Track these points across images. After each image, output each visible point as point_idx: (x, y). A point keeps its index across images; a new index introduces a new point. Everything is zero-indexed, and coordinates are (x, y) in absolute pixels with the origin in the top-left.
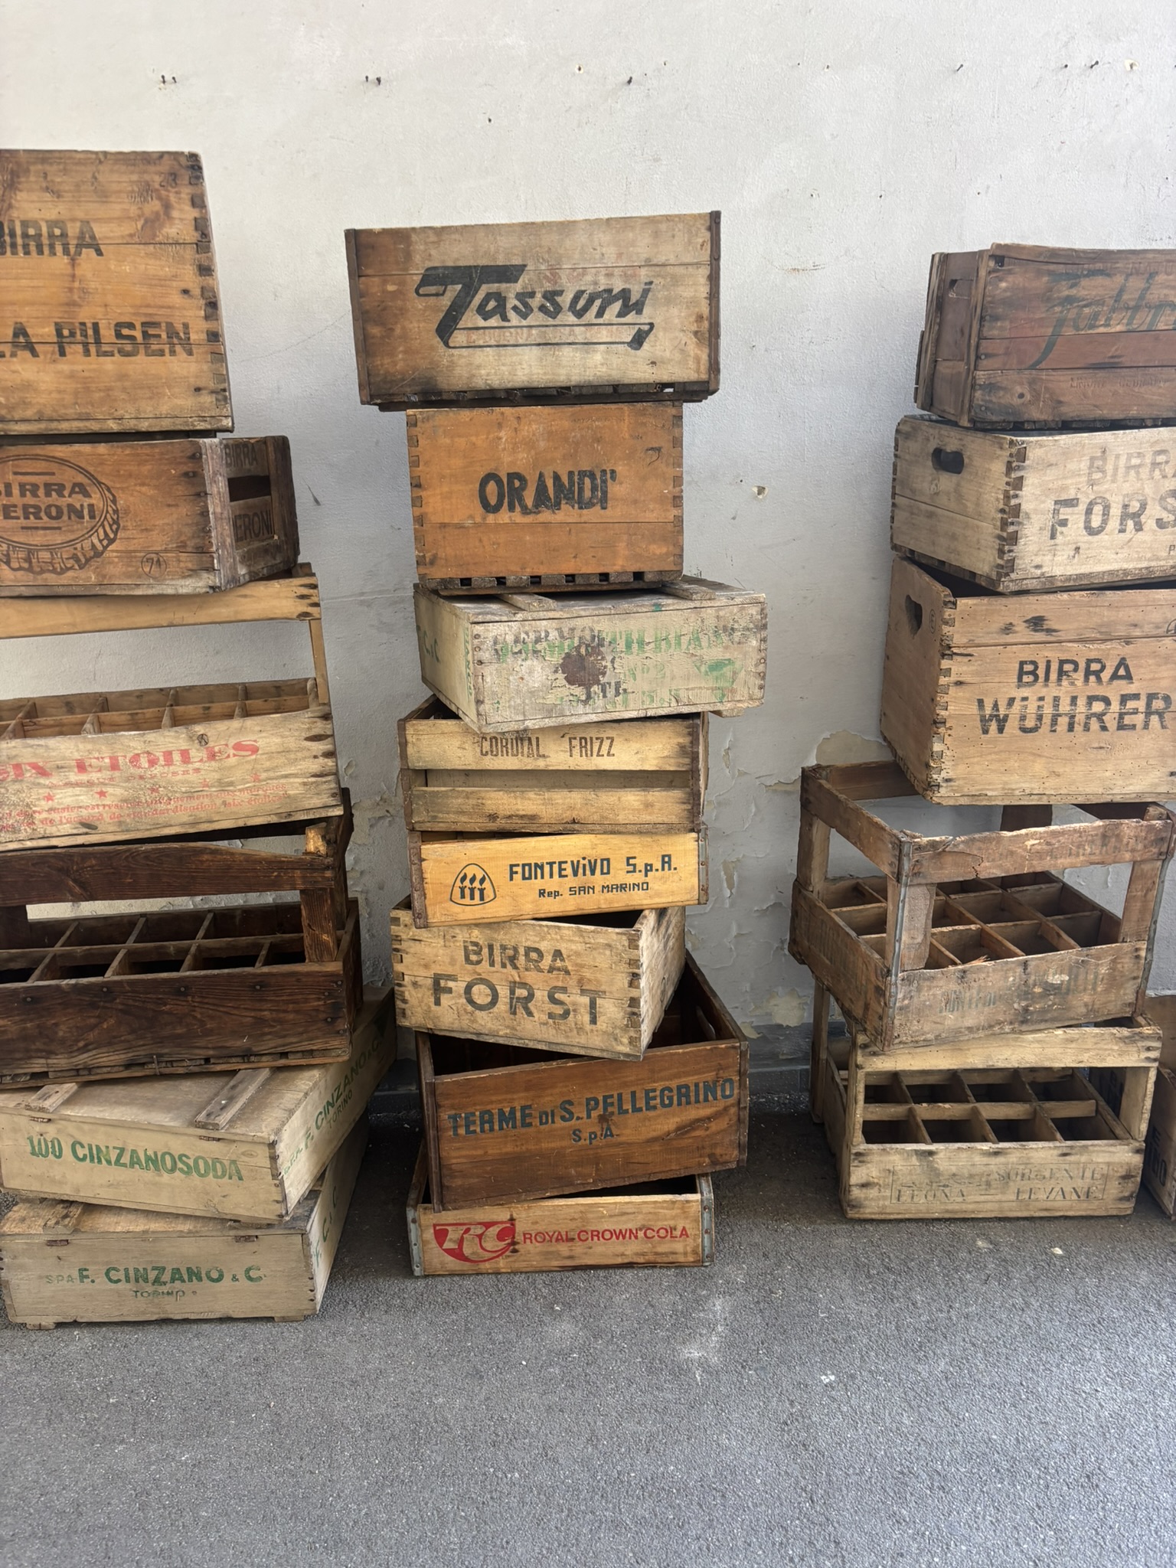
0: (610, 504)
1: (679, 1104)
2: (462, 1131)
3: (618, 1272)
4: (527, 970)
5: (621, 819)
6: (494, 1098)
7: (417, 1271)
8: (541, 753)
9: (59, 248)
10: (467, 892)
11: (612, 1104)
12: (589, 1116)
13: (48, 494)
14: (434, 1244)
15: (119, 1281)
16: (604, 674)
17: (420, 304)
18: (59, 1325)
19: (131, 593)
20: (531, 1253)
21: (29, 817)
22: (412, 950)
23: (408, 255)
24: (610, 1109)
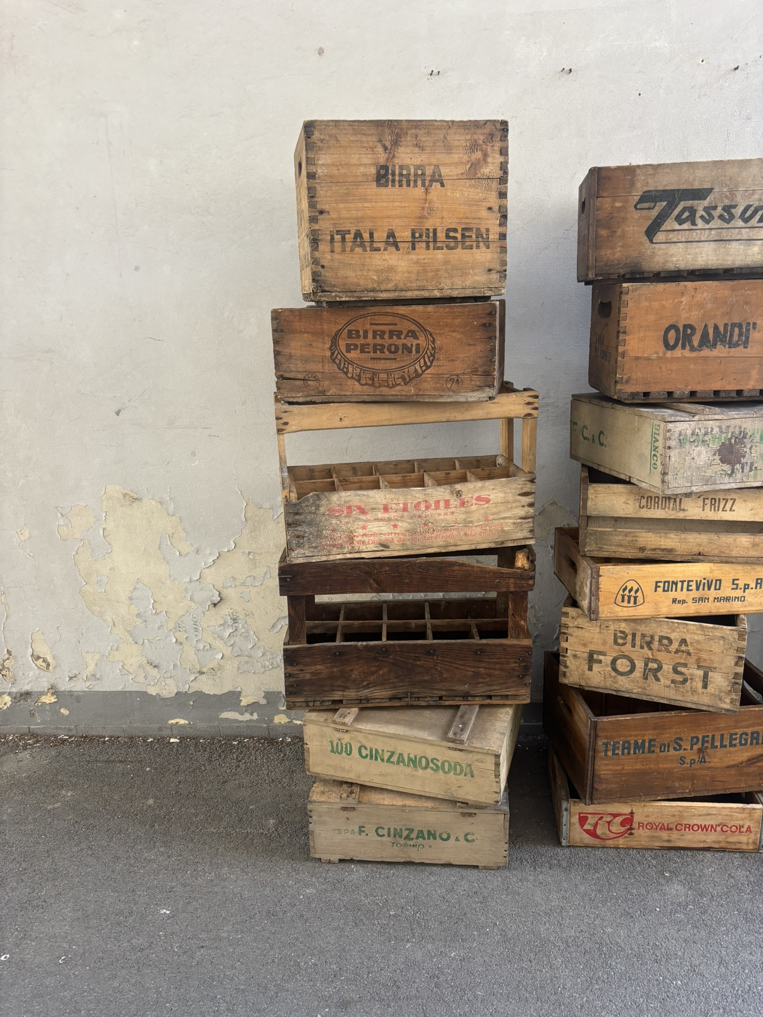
0: (750, 344)
1: (751, 744)
2: (610, 753)
3: (701, 852)
4: (659, 651)
5: (734, 553)
6: (633, 733)
7: (564, 843)
8: (682, 508)
9: (419, 183)
10: (626, 598)
11: (707, 741)
12: (692, 749)
13: (391, 337)
14: (578, 826)
15: (383, 835)
16: (744, 457)
17: (636, 215)
18: (341, 861)
19: (437, 400)
20: (642, 836)
21: (351, 539)
22: (575, 634)
23: (633, 184)
24: (706, 745)
